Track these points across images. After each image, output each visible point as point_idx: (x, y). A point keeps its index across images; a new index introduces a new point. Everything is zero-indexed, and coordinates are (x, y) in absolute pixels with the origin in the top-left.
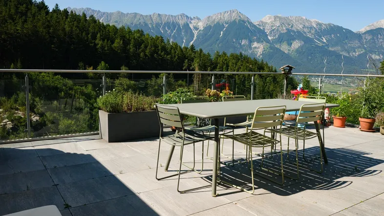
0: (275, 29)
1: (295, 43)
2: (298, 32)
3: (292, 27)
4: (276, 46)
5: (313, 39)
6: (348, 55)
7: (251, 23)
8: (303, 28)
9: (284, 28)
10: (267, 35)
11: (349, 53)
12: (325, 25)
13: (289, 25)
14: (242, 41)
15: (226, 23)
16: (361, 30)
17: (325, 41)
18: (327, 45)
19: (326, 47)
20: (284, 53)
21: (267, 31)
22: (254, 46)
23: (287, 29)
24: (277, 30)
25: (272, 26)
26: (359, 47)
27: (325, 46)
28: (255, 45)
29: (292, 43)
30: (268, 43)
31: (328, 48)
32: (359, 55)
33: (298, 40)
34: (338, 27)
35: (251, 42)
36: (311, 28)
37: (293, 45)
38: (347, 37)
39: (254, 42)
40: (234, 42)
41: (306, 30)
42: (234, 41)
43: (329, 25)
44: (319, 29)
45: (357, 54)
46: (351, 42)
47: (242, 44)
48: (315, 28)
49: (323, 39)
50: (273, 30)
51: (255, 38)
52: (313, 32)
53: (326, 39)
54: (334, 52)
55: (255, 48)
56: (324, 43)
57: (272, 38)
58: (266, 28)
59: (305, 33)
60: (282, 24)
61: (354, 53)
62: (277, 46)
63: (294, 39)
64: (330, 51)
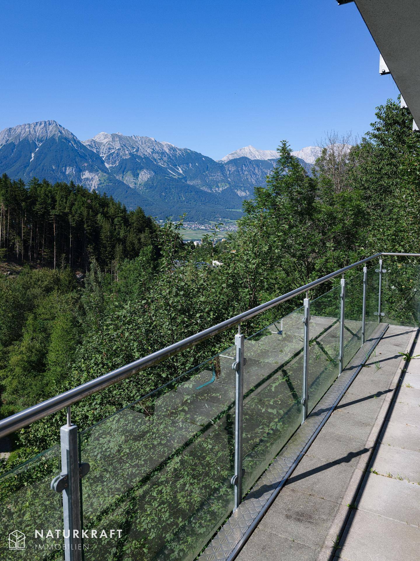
0: (114, 153)
1: (143, 173)
2: (146, 158)
3: (137, 151)
4: (117, 178)
5: (166, 168)
6: (210, 191)
7: (79, 142)
8: (152, 152)
9: (127, 152)
10: (103, 162)
11: (211, 188)
12: (180, 150)
13: (133, 148)
14: (66, 169)
15: (40, 141)
16: (223, 159)
17: (181, 172)
18: (185, 178)
19: (183, 181)
20: (129, 187)
21: (104, 156)
22: (84, 177)
23: (130, 154)
24: (118, 155)
25: (110, 149)
26: (223, 181)
27: (182, 179)
28: (87, 175)
29: (138, 174)
30: (105, 172)
31: (186, 181)
32: (223, 191)
33: (147, 169)
34: (196, 153)
35: (80, 171)
36: (163, 153)
37: (140, 176)
38: (207, 168)
39: (85, 170)
40: (53, 170)
41: (156, 156)
42: (54, 168)
43: (185, 150)
44: (172, 156)
45: (221, 189)
46: (212, 175)
47: (67, 173)
48: (168, 154)
49: (178, 169)
50: (112, 154)
51: (86, 165)
52: (165, 159)
53: (182, 170)
54: (193, 187)
55: (87, 179)
56: (180, 174)
57: (111, 165)
58: (101, 151)
59: (155, 160)
60: (124, 146)
61: (217, 189)
62: (119, 177)
63: (141, 169)
64: (189, 186)
